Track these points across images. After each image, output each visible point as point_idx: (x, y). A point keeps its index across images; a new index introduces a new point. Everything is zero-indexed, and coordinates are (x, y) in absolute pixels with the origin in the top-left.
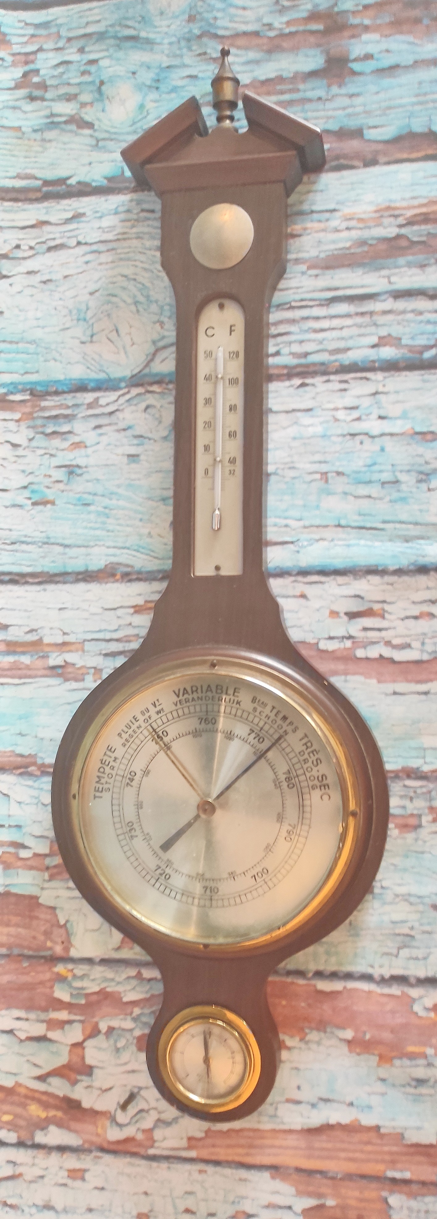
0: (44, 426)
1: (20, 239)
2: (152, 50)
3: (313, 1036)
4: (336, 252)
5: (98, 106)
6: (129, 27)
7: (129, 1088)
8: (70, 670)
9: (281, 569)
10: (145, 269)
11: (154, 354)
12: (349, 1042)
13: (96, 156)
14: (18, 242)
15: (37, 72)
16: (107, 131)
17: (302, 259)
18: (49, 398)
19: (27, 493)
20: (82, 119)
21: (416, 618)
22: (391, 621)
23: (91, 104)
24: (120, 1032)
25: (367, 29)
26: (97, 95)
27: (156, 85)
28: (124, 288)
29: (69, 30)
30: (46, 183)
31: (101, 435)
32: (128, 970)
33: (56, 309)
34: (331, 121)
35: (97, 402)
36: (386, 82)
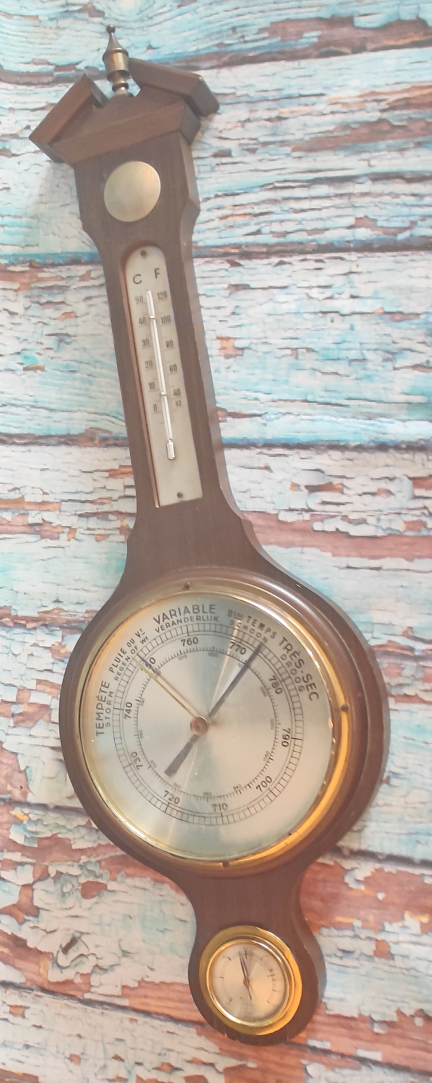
0: (40, 296)
1: (30, 121)
4: (319, 135)
7: (71, 932)
8: (47, 528)
9: (248, 440)
14: (29, 123)
17: (287, 141)
18: (46, 269)
19: (19, 359)
21: (373, 494)
22: (349, 496)
24: (67, 877)
30: (59, 68)
31: (91, 306)
32: (79, 818)
33: (58, 186)
34: (324, 9)
35: (90, 274)
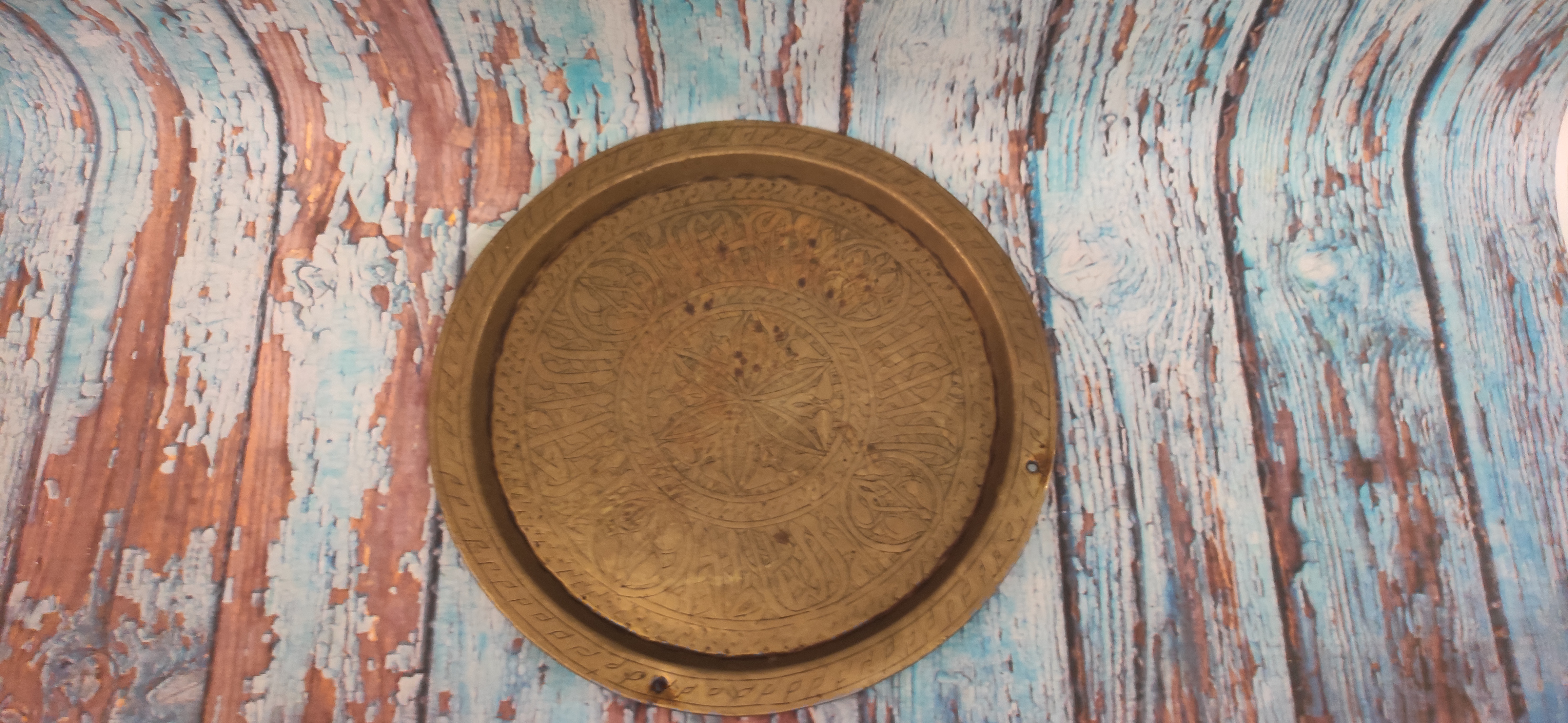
2: (1372, 294)
3: (382, 455)
5: (1312, 246)
6: (1392, 273)
10: (1153, 290)
11: (1069, 299)
12: (375, 490)
13: (1263, 244)
15: (1343, 187)
16: (1287, 254)
20: (1299, 230)
23: (1313, 239)
25: (1403, 499)
26: (1322, 244)
27: (1336, 298)
28: (1133, 270)
29: (1386, 218)
36: (1352, 519)
